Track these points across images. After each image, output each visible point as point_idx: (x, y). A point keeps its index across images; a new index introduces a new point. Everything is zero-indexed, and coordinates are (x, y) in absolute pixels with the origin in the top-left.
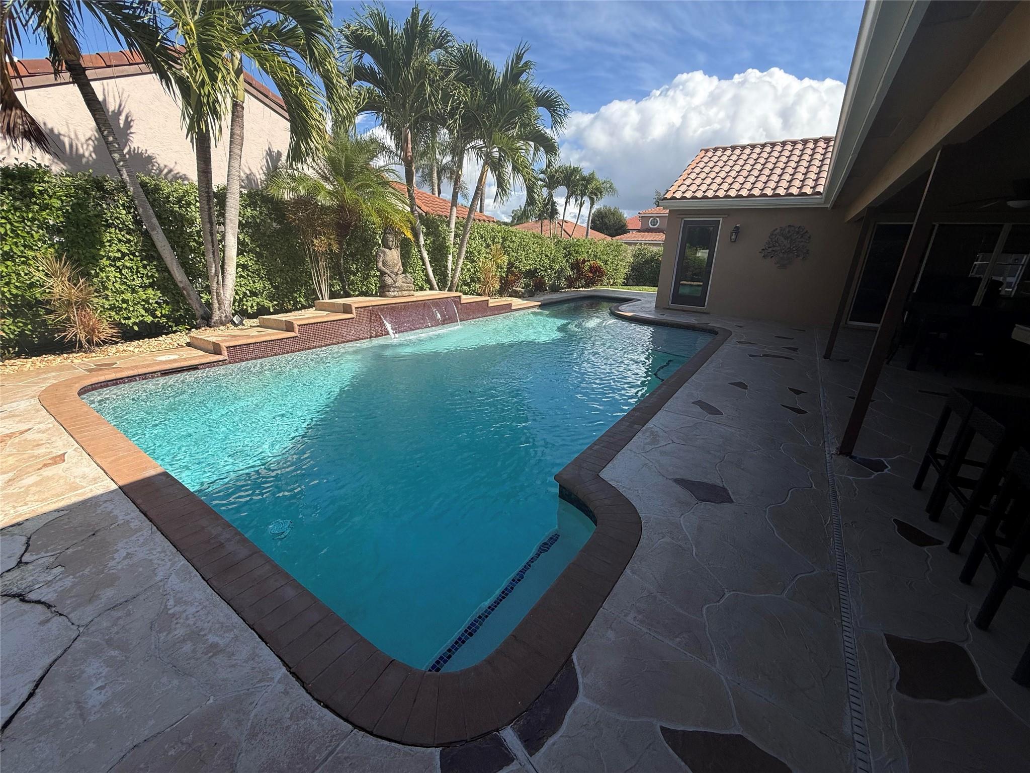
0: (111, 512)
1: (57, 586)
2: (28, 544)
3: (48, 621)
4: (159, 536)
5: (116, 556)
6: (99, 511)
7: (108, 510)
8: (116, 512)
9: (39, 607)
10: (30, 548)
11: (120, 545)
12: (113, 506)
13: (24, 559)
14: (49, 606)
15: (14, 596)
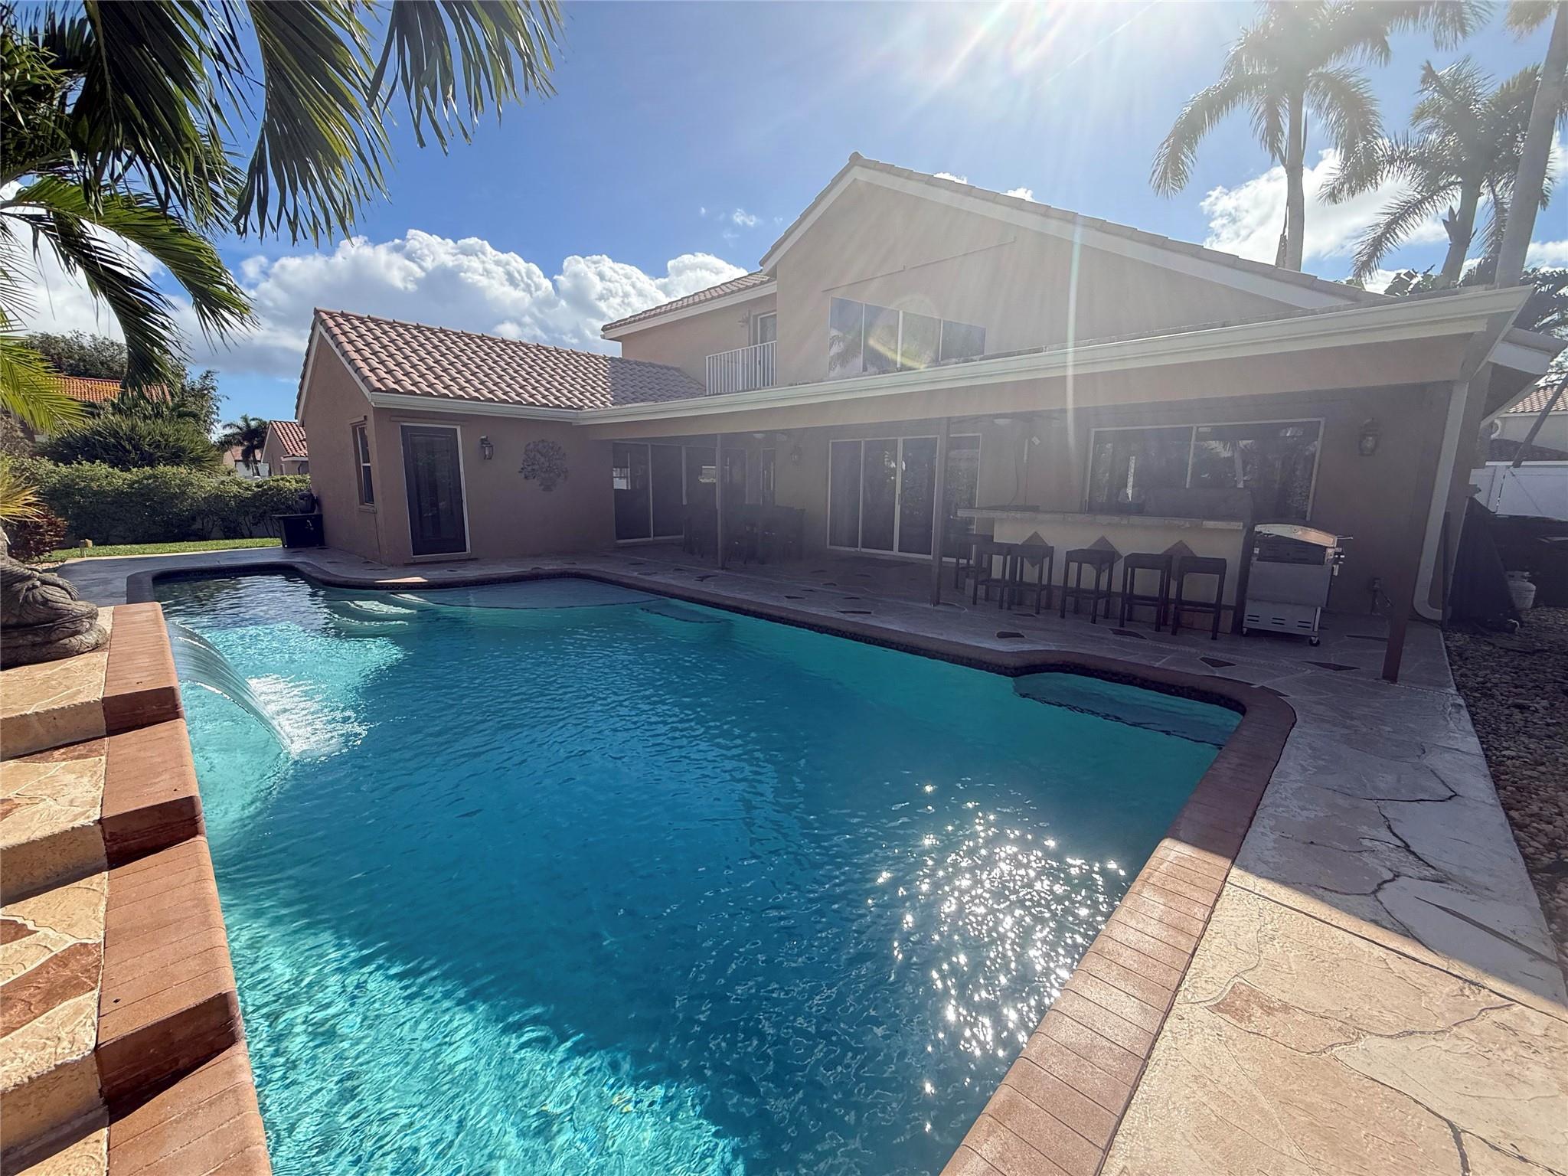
0: (1275, 848)
1: (1374, 833)
2: (1380, 886)
3: (1395, 819)
4: (1265, 801)
5: (1313, 816)
6: (1284, 859)
7: (1273, 853)
8: (1271, 845)
9: (1395, 831)
10: (1380, 881)
11: (1301, 819)
12: (1266, 852)
13: (1390, 876)
14: (1389, 827)
15: (1413, 853)
